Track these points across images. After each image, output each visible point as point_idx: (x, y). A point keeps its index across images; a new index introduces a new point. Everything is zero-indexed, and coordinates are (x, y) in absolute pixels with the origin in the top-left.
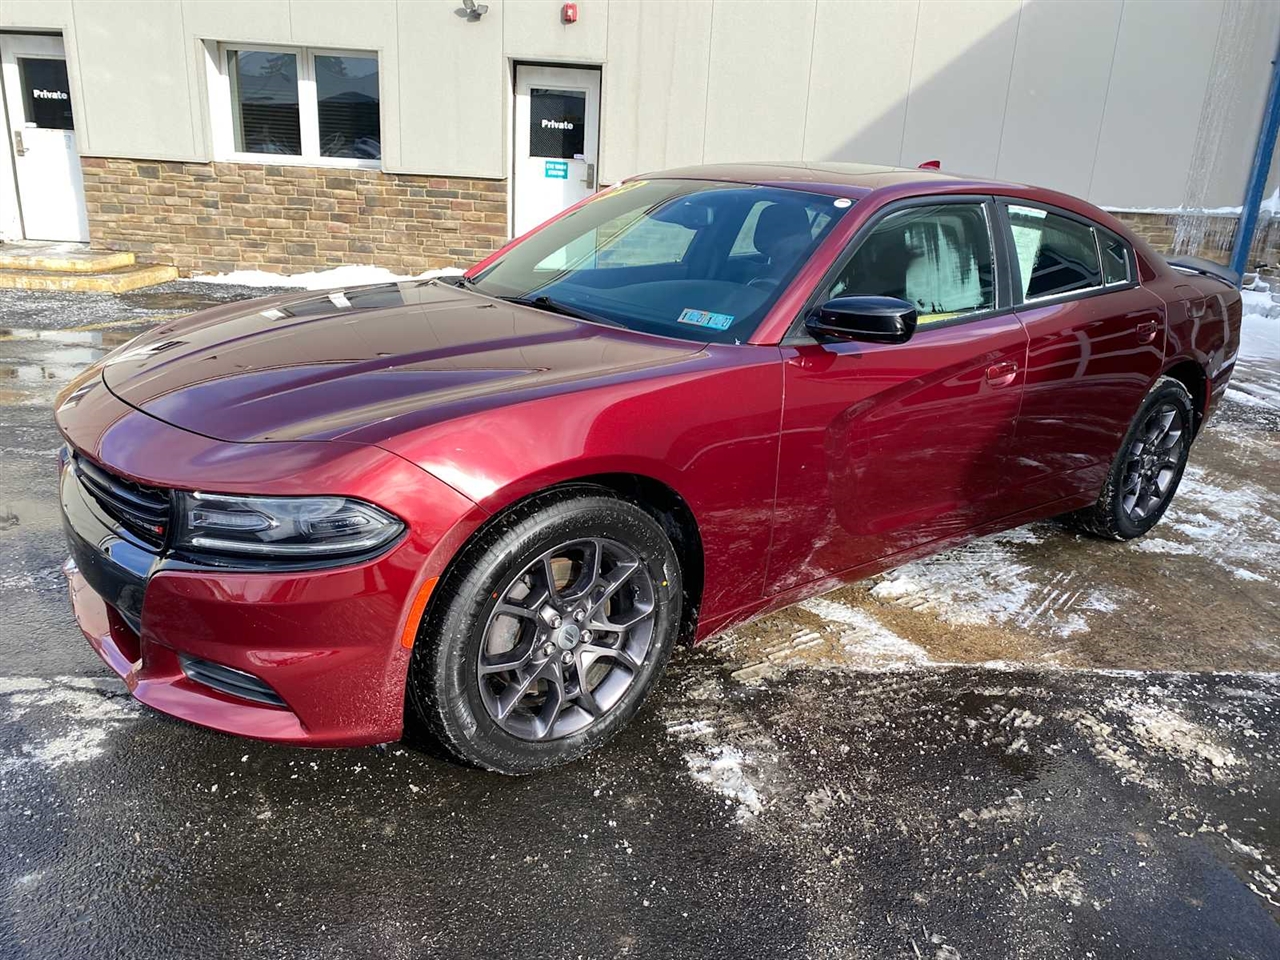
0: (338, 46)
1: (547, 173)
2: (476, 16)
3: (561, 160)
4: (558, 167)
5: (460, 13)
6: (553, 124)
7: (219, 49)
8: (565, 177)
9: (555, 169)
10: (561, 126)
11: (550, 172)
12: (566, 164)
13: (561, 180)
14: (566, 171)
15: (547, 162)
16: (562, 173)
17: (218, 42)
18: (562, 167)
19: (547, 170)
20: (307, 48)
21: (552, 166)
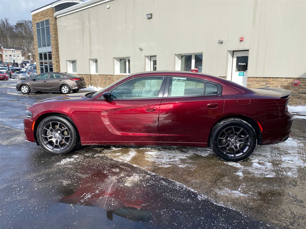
0: (199, 52)
1: (239, 75)
2: (222, 43)
3: (243, 72)
4: (242, 73)
5: (219, 43)
6: (241, 64)
7: (180, 55)
8: (243, 76)
9: (241, 74)
10: (243, 64)
11: (240, 75)
12: (244, 73)
13: (242, 76)
14: (243, 74)
15: (239, 72)
16: (243, 75)
17: (180, 54)
18: (243, 73)
19: (239, 74)
20: (194, 53)
21: (240, 73)
